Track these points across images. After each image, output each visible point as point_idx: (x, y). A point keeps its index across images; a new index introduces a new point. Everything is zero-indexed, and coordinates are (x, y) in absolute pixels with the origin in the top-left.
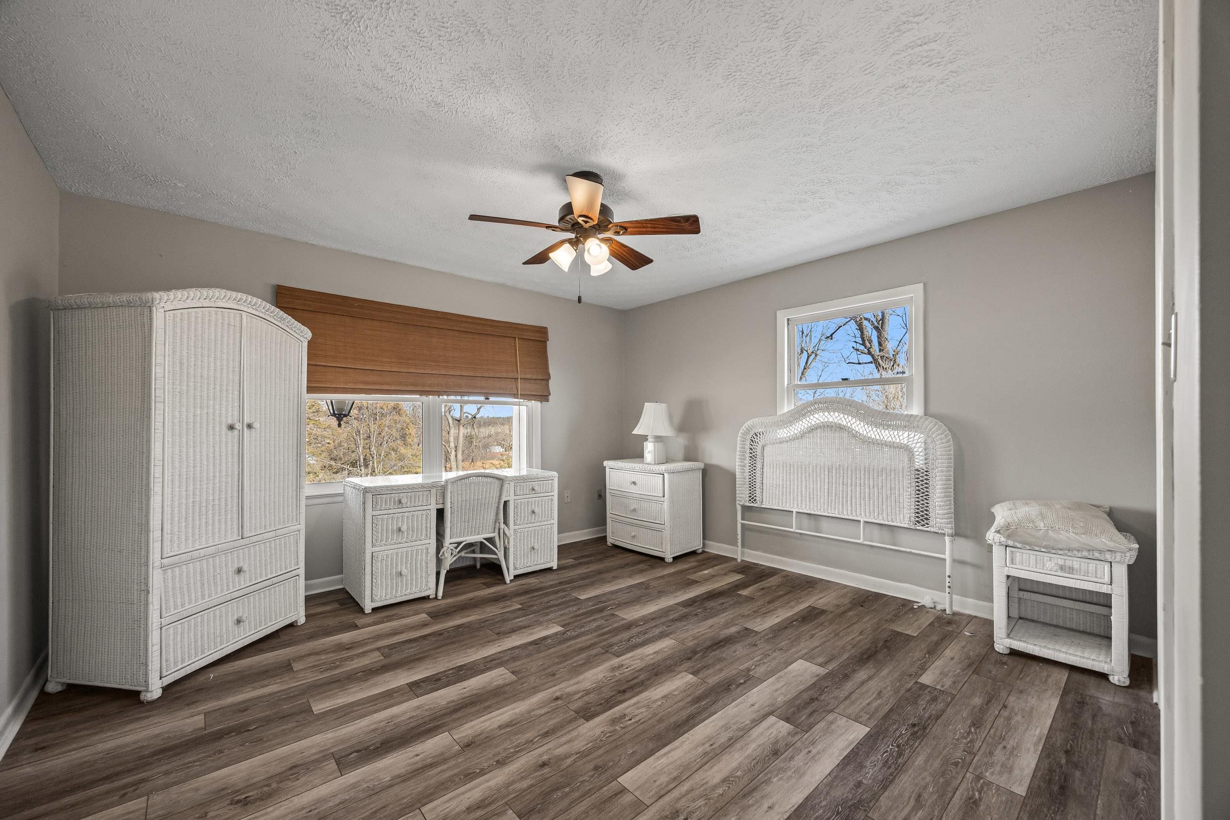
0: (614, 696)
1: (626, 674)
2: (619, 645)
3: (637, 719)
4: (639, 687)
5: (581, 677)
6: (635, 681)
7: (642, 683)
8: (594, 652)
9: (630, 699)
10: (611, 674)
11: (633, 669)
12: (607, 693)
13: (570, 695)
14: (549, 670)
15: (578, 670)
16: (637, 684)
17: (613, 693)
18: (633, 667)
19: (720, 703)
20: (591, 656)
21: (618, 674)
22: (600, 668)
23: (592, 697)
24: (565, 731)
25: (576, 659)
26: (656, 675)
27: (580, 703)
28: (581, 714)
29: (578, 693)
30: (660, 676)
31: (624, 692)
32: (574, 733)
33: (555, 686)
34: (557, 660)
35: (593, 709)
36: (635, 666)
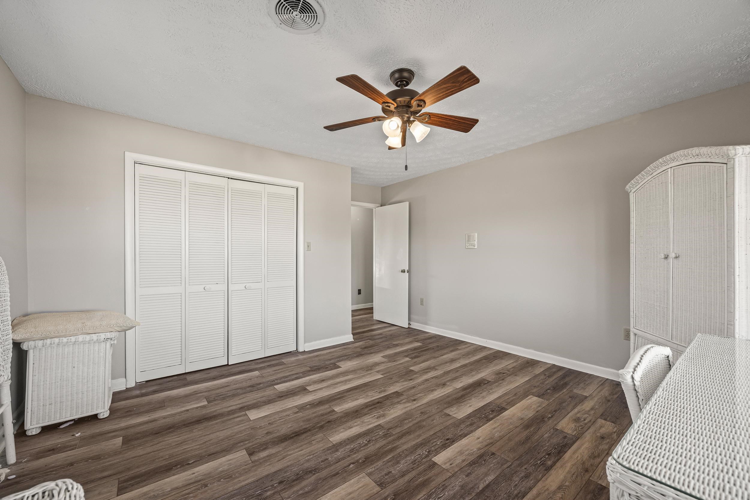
0: (384, 401)
1: (375, 412)
2: (378, 437)
3: (374, 391)
4: (370, 405)
5: (404, 411)
6: (371, 408)
7: (367, 407)
8: (398, 430)
9: (375, 399)
10: (385, 412)
11: (371, 415)
12: (388, 402)
13: (408, 402)
14: (426, 416)
15: (407, 415)
16: (370, 406)
17: (384, 402)
18: (371, 416)
19: (330, 396)
20: (400, 427)
21: (381, 412)
22: (393, 416)
23: (396, 400)
24: (407, 388)
25: (411, 424)
26: (357, 411)
27: (402, 398)
28: (400, 394)
29: (404, 403)
30: (355, 410)
31: (378, 403)
32: (402, 387)
33: (418, 406)
34: (424, 423)
35: (395, 395)
36: (369, 417)
